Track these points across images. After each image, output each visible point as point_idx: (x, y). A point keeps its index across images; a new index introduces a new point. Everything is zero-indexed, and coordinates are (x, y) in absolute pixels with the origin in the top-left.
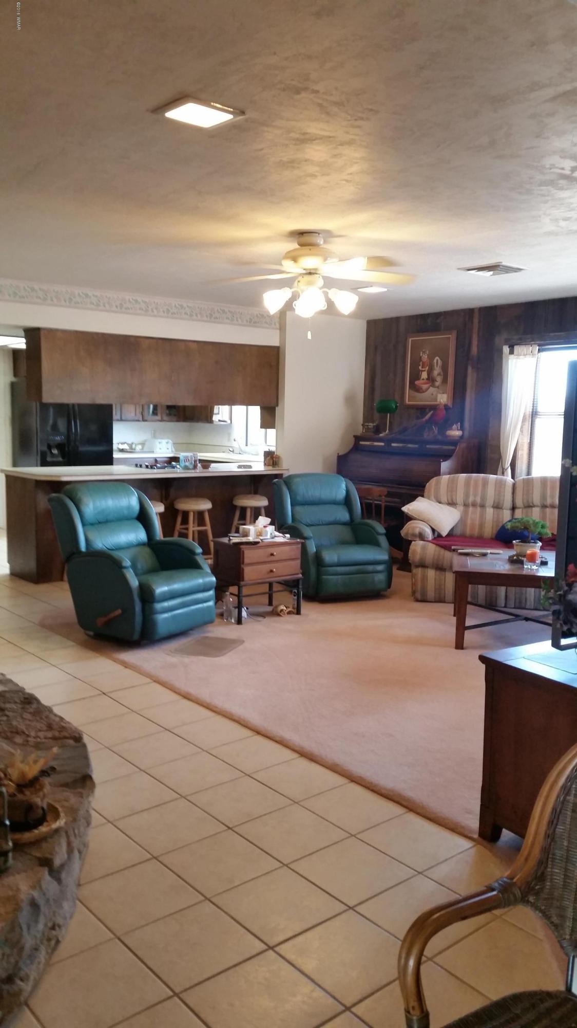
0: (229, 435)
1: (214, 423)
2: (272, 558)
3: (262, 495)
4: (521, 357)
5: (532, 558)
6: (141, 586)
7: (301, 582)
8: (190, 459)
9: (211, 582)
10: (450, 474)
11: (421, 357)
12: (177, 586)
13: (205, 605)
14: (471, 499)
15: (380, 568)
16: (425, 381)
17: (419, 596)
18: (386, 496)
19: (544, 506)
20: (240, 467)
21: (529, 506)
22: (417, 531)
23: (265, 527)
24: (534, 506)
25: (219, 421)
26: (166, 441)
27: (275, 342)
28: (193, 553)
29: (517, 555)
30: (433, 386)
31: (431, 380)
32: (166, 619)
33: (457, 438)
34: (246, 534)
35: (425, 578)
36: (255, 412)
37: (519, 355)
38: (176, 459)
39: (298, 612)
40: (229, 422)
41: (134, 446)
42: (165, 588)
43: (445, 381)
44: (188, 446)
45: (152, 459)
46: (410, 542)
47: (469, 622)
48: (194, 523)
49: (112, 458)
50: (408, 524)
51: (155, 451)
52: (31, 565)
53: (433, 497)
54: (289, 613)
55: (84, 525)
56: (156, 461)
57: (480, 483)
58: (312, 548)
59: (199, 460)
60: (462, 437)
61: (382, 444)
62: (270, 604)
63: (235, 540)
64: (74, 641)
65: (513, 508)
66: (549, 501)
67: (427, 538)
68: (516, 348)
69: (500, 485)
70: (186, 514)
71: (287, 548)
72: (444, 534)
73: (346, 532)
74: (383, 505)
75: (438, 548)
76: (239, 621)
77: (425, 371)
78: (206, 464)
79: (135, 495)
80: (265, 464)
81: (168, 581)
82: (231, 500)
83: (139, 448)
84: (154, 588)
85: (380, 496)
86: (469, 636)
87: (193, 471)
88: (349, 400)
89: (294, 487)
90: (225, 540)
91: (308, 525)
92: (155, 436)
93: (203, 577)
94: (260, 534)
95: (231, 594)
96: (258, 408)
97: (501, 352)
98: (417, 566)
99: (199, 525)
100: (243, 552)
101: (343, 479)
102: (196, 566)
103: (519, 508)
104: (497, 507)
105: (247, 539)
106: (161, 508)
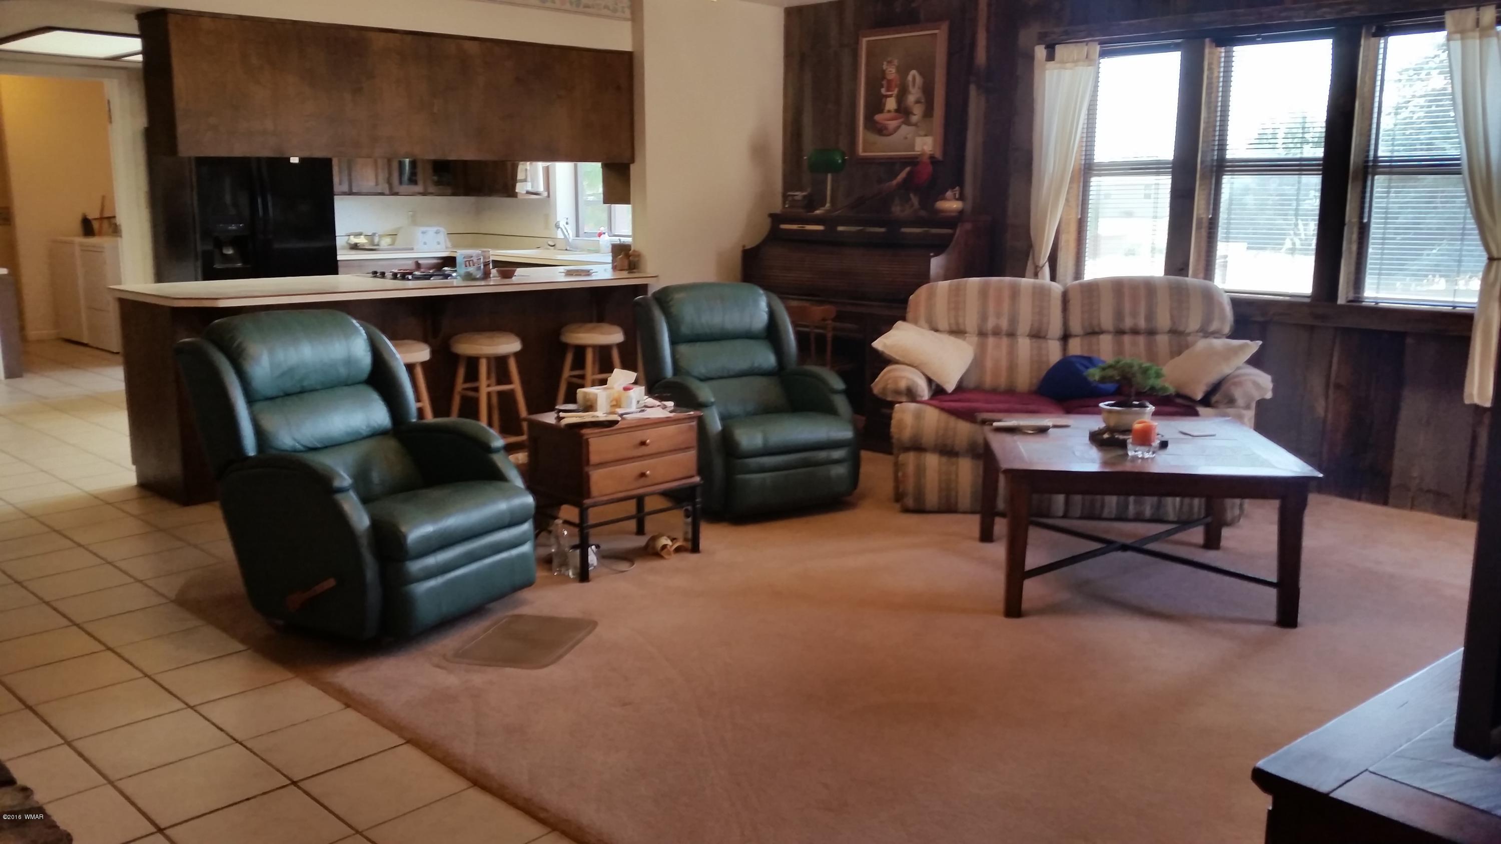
0: (547, 217)
1: (519, 197)
2: (644, 450)
3: (613, 322)
4: (1068, 65)
5: (1144, 438)
6: (377, 525)
7: (699, 491)
8: (475, 260)
9: (525, 507)
10: (946, 278)
11: (884, 72)
12: (455, 520)
13: (514, 552)
14: (991, 324)
15: (837, 454)
16: (893, 114)
17: (910, 502)
18: (834, 320)
19: (1119, 332)
20: (569, 273)
21: (1093, 332)
22: (903, 385)
23: (626, 389)
24: (1102, 332)
25: (528, 193)
26: (435, 229)
27: (624, 44)
28: (487, 449)
29: (1107, 429)
30: (907, 123)
31: (903, 111)
32: (432, 590)
33: (954, 214)
34: (589, 407)
35: (920, 471)
36: (593, 171)
37: (1063, 62)
38: (450, 261)
39: (695, 548)
40: (546, 194)
41: (376, 240)
42: (428, 529)
43: (928, 113)
44: (476, 237)
45: (410, 262)
46: (891, 405)
47: (1032, 560)
48: (489, 378)
49: (336, 261)
50: (885, 370)
51: (415, 248)
52: (174, 468)
53: (922, 321)
54: (678, 550)
55: (251, 399)
56: (418, 266)
57: (1006, 294)
58: (716, 425)
59: (494, 261)
60: (961, 212)
61: (821, 228)
62: (640, 531)
63: (571, 419)
64: (243, 641)
65: (1065, 338)
66: (1128, 323)
67: (920, 396)
68: (1060, 50)
69: (1041, 294)
70: (473, 363)
71: (671, 429)
72: (950, 387)
73: (771, 390)
74: (830, 335)
75: (944, 416)
76: (584, 575)
77: (891, 96)
78: (507, 268)
79: (361, 334)
80: (615, 268)
81: (436, 510)
82: (557, 333)
83: (385, 242)
84: (404, 529)
85: (824, 320)
86: (1032, 589)
87: (483, 283)
88: (759, 151)
89: (674, 310)
90: (549, 418)
91: (705, 379)
92: (414, 221)
93: (508, 497)
94: (616, 403)
95: (567, 522)
96: (599, 165)
97: (1031, 57)
98: (907, 449)
99: (499, 383)
100: (587, 441)
101: (761, 292)
102: (496, 476)
103: (1076, 336)
104: (1037, 335)
105: (593, 417)
106: (422, 353)
